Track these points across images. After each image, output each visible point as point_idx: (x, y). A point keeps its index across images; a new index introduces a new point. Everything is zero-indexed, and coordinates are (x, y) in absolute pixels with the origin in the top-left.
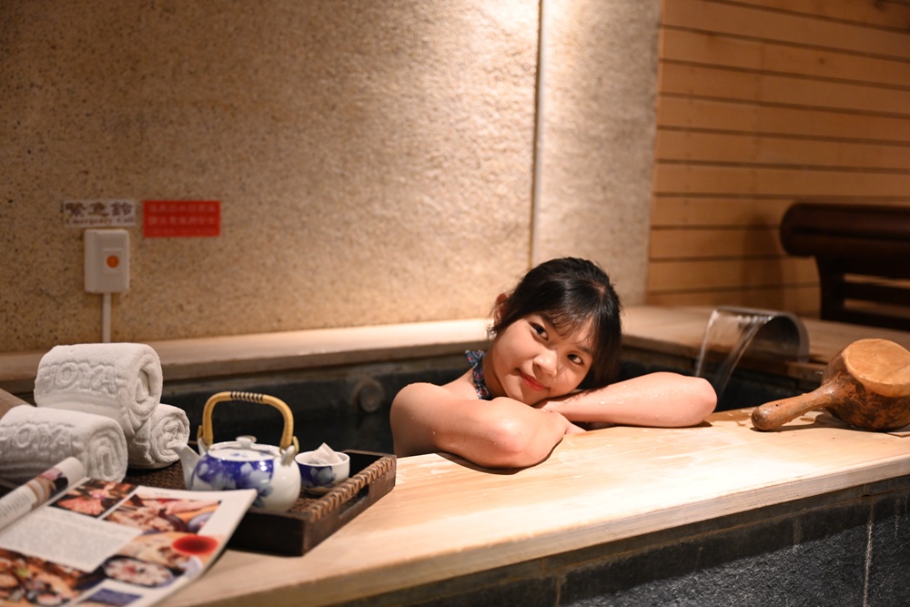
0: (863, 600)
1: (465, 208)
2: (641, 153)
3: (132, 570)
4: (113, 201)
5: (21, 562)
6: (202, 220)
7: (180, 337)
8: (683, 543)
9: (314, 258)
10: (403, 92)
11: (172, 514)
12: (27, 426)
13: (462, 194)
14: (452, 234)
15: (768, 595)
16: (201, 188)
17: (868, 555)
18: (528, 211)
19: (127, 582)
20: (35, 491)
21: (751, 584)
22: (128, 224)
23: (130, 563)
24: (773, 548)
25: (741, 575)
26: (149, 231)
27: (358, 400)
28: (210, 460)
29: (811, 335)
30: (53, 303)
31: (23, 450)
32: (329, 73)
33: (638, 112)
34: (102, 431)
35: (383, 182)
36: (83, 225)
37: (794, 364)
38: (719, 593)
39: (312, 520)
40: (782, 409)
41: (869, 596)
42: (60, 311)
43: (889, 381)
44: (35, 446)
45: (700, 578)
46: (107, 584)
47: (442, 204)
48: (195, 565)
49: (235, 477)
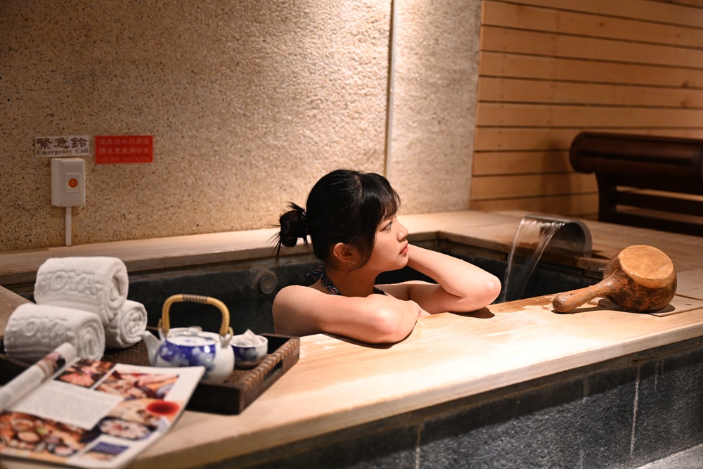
0: (631, 435)
1: (336, 139)
2: (467, 96)
3: (120, 428)
4: (72, 137)
5: (39, 423)
6: (139, 151)
7: (124, 239)
8: (506, 399)
9: (223, 178)
10: (290, 51)
11: (144, 385)
12: (32, 320)
13: (334, 128)
14: (327, 158)
15: (565, 433)
16: (139, 126)
17: (636, 403)
18: (383, 141)
19: (117, 436)
20: (43, 369)
21: (555, 426)
22: (83, 154)
23: (118, 422)
24: (569, 399)
25: (546, 420)
26: (99, 159)
27: (259, 286)
28: (169, 345)
29: (592, 234)
30: (28, 214)
31: (30, 337)
32: (234, 37)
33: (465, 64)
34: (88, 323)
35: (274, 119)
36: (50, 155)
37: (581, 258)
38: (531, 433)
39: (246, 388)
40: (575, 297)
41: (636, 432)
42: (33, 220)
43: (652, 277)
44: (39, 335)
45: (517, 423)
46: (103, 438)
47: (319, 136)
48: (164, 423)
49: (188, 357)
